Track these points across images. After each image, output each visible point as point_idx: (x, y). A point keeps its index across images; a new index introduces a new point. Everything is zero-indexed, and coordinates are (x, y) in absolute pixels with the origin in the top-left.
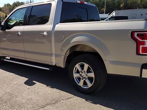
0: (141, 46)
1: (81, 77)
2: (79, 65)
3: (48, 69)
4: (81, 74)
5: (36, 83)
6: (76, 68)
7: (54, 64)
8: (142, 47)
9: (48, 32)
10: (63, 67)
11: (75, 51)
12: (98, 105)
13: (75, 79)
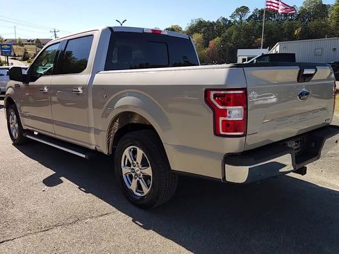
0: (221, 119)
1: (133, 174)
2: (130, 150)
3: (84, 156)
4: (133, 169)
5: (62, 182)
6: (126, 156)
7: (93, 147)
8: (223, 121)
9: (84, 87)
10: (106, 152)
11: (131, 122)
12: (151, 231)
13: (124, 176)
